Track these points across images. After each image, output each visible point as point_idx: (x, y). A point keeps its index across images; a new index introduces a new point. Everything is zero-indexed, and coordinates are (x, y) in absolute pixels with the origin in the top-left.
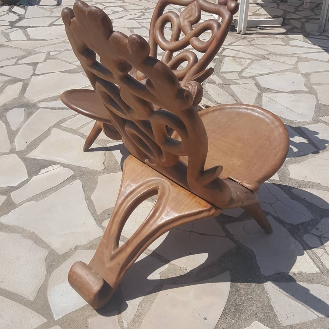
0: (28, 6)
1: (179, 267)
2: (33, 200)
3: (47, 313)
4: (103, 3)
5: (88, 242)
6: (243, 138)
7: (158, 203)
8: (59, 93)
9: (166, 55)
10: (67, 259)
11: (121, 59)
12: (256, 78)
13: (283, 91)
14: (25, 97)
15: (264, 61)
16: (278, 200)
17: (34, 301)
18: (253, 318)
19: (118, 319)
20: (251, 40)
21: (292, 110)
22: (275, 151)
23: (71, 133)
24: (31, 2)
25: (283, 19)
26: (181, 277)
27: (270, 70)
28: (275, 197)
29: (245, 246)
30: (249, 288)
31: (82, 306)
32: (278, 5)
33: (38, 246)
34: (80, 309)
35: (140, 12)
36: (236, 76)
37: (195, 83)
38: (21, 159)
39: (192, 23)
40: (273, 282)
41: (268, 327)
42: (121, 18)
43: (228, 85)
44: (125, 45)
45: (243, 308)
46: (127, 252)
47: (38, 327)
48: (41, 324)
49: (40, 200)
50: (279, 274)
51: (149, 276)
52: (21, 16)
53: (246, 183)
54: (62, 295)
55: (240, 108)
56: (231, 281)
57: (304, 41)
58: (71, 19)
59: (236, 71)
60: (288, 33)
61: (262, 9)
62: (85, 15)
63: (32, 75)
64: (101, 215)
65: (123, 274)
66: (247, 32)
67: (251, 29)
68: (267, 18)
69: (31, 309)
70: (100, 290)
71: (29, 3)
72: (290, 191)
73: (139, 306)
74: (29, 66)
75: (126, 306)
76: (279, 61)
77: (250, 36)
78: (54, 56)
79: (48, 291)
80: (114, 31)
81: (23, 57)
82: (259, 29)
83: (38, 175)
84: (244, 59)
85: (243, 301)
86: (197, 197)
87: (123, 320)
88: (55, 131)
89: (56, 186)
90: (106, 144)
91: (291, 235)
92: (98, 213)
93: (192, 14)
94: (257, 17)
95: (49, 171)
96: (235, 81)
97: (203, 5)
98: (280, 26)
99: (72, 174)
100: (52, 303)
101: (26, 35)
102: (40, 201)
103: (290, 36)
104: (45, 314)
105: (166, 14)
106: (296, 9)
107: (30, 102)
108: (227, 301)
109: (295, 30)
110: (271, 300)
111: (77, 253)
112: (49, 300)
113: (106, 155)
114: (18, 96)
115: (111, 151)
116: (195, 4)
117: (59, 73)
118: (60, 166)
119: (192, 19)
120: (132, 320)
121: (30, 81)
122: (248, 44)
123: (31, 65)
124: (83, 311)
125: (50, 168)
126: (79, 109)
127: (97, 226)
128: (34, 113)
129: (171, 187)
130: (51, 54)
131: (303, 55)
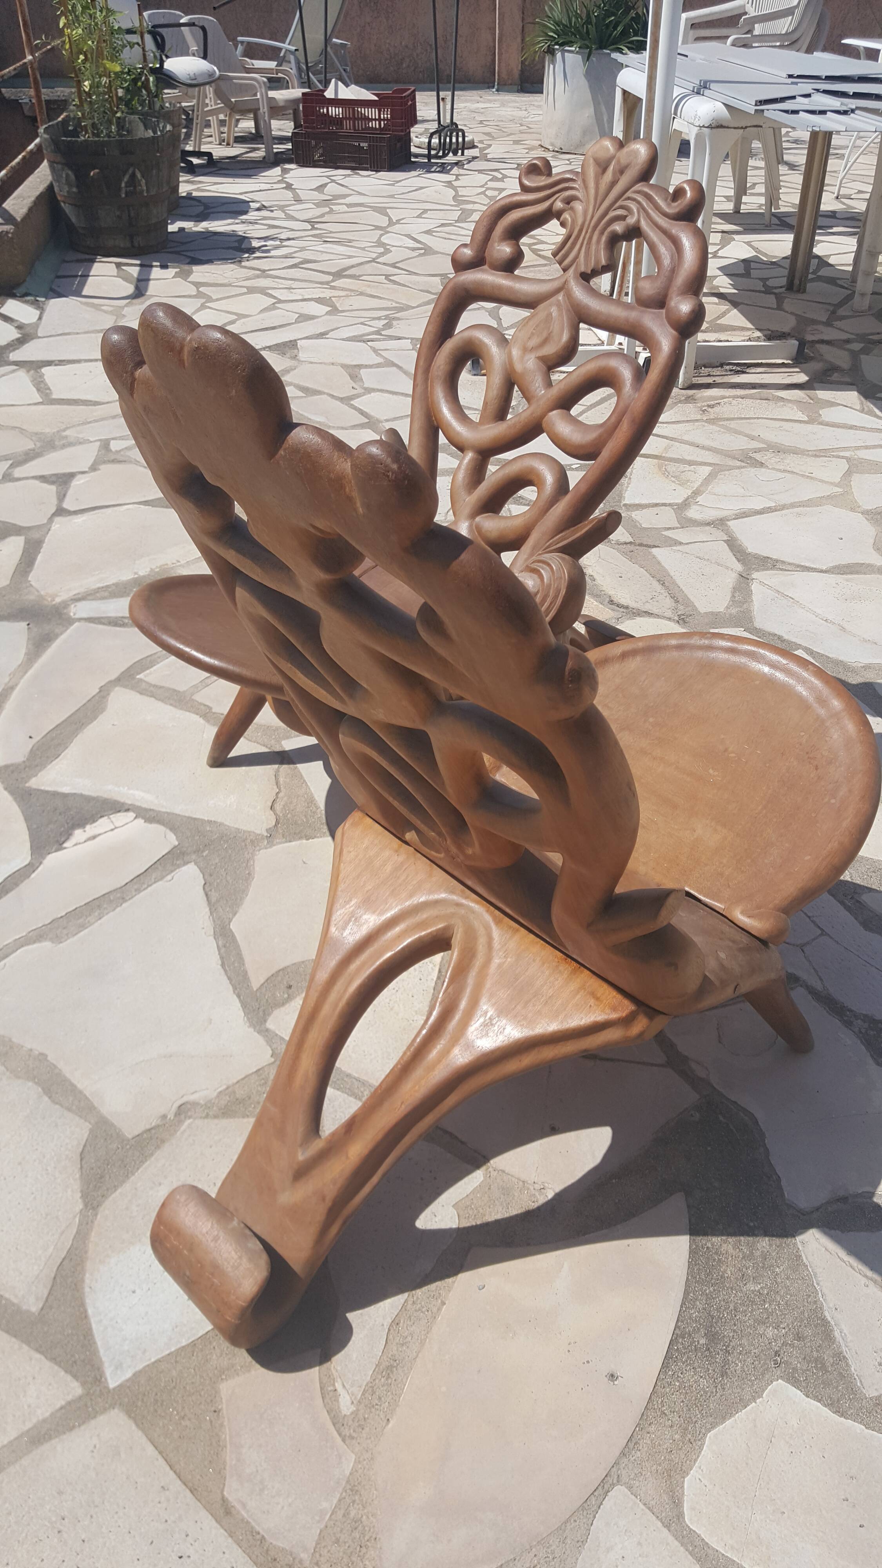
0: (48, 297)
1: (519, 1179)
2: (46, 939)
3: (83, 1361)
4: (270, 291)
5: (220, 1089)
6: (726, 750)
7: (450, 990)
8: (136, 573)
9: (468, 464)
10: (152, 1155)
11: (321, 527)
12: (729, 523)
13: (812, 566)
14: (31, 585)
15: (752, 471)
16: (823, 933)
17: (39, 1314)
18: (767, 1369)
19: (321, 1383)
20: (709, 406)
21: (843, 629)
22: (833, 801)
23: (171, 705)
24: (56, 288)
25: (797, 343)
26: (528, 1216)
27: (770, 499)
28: (813, 921)
29: (728, 1099)
30: (750, 1257)
31: (200, 1334)
32: (780, 299)
33: (57, 1106)
34: (193, 1344)
35: (379, 318)
36: (667, 518)
37: (563, 559)
38: (12, 793)
39: (550, 364)
40: (826, 1233)
41: (819, 1401)
42: (322, 335)
43: (647, 546)
44: (338, 482)
45: (734, 1331)
46: (347, 1158)
47: (52, 1414)
48: (63, 1403)
49: (68, 936)
50: (844, 1199)
51: (422, 1216)
52: (28, 330)
53: (742, 913)
54: (134, 1292)
55: (711, 648)
56: (690, 1229)
57: (862, 411)
58: (136, 370)
59: (667, 502)
60: (816, 385)
61: (735, 310)
62: (181, 362)
63: (54, 515)
64: (264, 990)
65: (334, 1230)
66: (696, 381)
67: (705, 371)
68: (750, 340)
69: (28, 1343)
70: (258, 1293)
71: (52, 290)
72: (858, 901)
73: (389, 1330)
74: (45, 485)
75: (347, 1331)
76: (793, 472)
77: (705, 394)
78: (122, 453)
79: (87, 1275)
80: (298, 425)
81: (29, 457)
82: (731, 371)
83: (65, 848)
84: (690, 463)
85: (732, 1307)
86: (585, 970)
87: (336, 1384)
88: (121, 697)
89: (119, 886)
90: (278, 741)
91: (872, 1056)
92: (255, 984)
93: (549, 334)
94: (723, 336)
95: (99, 835)
96: (666, 533)
97: (587, 307)
98: (790, 362)
99: (172, 846)
100: (101, 1321)
101: (41, 386)
102: (69, 941)
103: (823, 395)
104: (75, 1362)
105: (466, 334)
106: (833, 312)
107: (46, 603)
108: (682, 1306)
109: (836, 376)
110: (824, 1300)
111: (185, 1131)
112: (90, 1311)
113: (281, 780)
114: (8, 582)
115: (294, 763)
116: (558, 301)
117: (136, 505)
118: (136, 818)
119: (551, 349)
120: (367, 1385)
121: (48, 533)
122: (699, 417)
123: (53, 483)
124: (202, 1350)
125: (102, 825)
126: (187, 649)
127: (252, 1030)
128: (57, 636)
129: (496, 933)
130: (115, 446)
131: (863, 454)
